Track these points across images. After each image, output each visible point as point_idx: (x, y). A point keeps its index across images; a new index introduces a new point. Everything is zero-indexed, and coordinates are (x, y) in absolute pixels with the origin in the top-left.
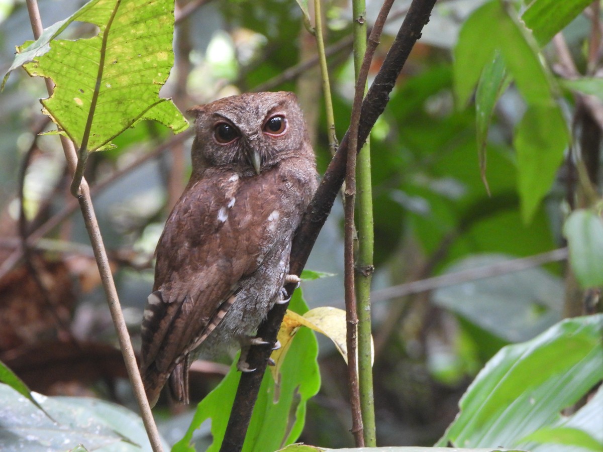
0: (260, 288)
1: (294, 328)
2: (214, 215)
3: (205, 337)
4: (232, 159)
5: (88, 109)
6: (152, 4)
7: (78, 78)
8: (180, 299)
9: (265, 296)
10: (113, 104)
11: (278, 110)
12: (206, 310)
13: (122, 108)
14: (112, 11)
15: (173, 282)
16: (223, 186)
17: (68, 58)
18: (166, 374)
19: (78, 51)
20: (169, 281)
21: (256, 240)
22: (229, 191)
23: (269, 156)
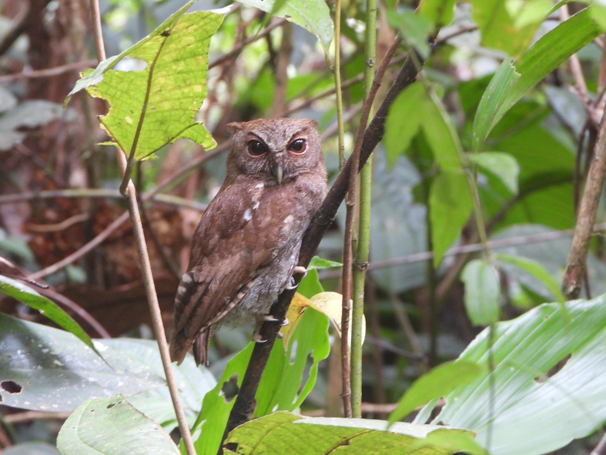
0: (273, 277)
1: (303, 307)
2: (241, 215)
3: (225, 313)
4: (260, 169)
5: (136, 126)
6: (191, 46)
7: (129, 101)
8: (208, 280)
9: (277, 283)
10: (157, 124)
11: (301, 134)
12: (228, 291)
13: (164, 127)
14: (157, 50)
15: (204, 265)
16: (251, 191)
17: (122, 85)
18: (192, 339)
19: (129, 80)
20: (200, 264)
21: (273, 237)
22: (255, 196)
23: (290, 171)
